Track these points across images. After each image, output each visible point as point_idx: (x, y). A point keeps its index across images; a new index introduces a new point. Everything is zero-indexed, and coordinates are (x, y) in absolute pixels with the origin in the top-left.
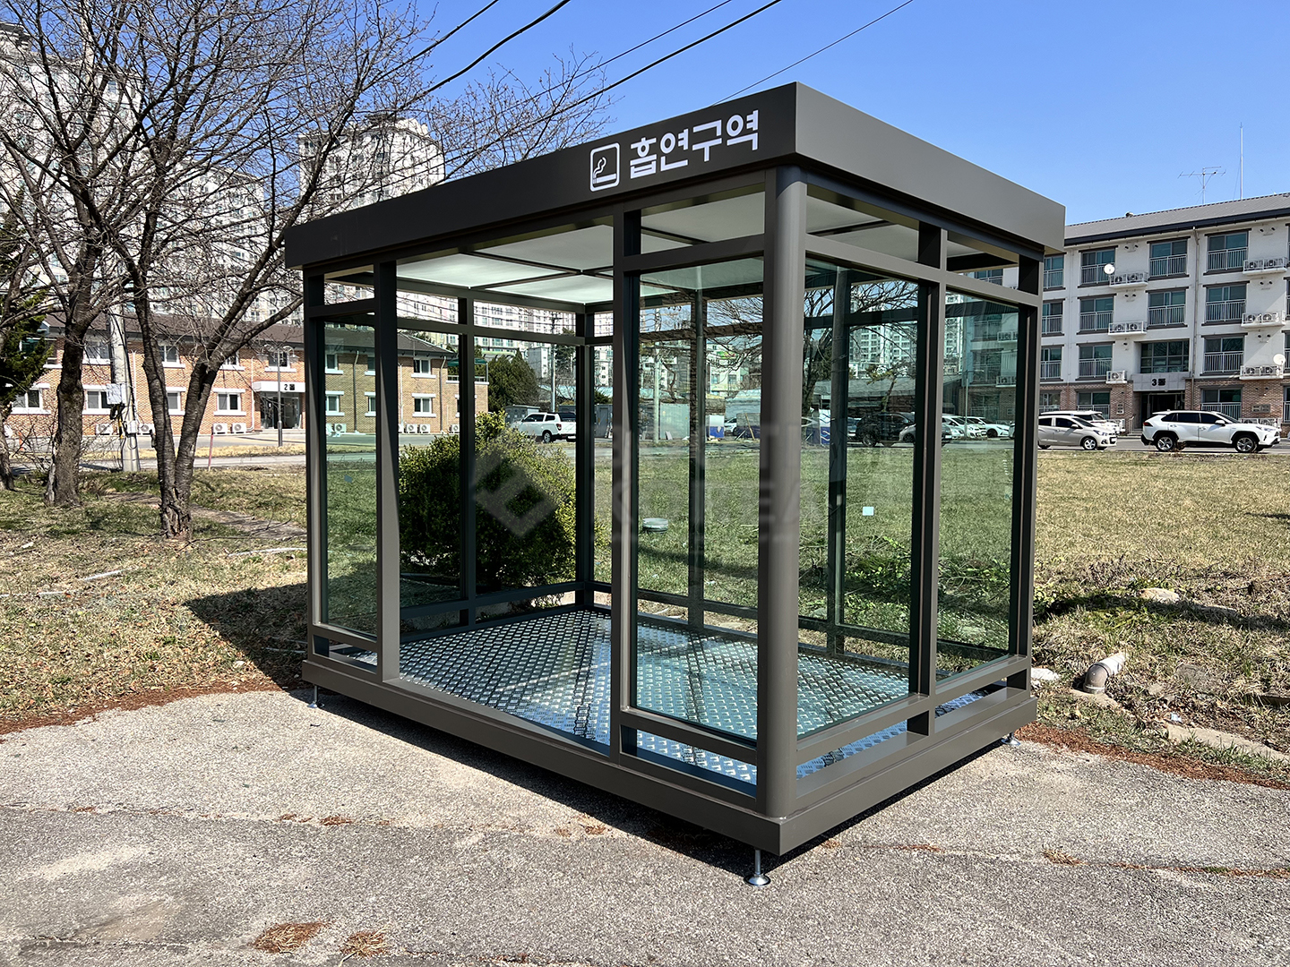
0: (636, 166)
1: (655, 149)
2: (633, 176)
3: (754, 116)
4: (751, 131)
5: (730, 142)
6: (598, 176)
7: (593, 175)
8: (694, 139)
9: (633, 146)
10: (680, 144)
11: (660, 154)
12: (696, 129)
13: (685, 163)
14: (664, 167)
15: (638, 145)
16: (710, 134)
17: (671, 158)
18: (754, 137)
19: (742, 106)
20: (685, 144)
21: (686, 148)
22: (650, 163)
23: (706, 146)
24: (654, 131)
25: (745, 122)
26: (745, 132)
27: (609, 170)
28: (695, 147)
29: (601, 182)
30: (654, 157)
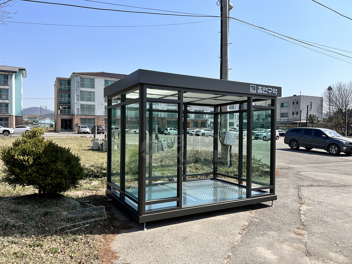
0: (259, 91)
1: (262, 89)
3: (276, 90)
4: (276, 92)
5: (273, 92)
6: (252, 90)
7: (251, 89)
8: (268, 90)
9: (258, 87)
11: (263, 90)
12: (268, 88)
13: (267, 93)
14: (263, 93)
16: (270, 90)
17: (265, 91)
18: (276, 93)
20: (267, 90)
22: (261, 91)
23: (270, 91)
27: (254, 90)
28: (268, 91)
30: (262, 90)
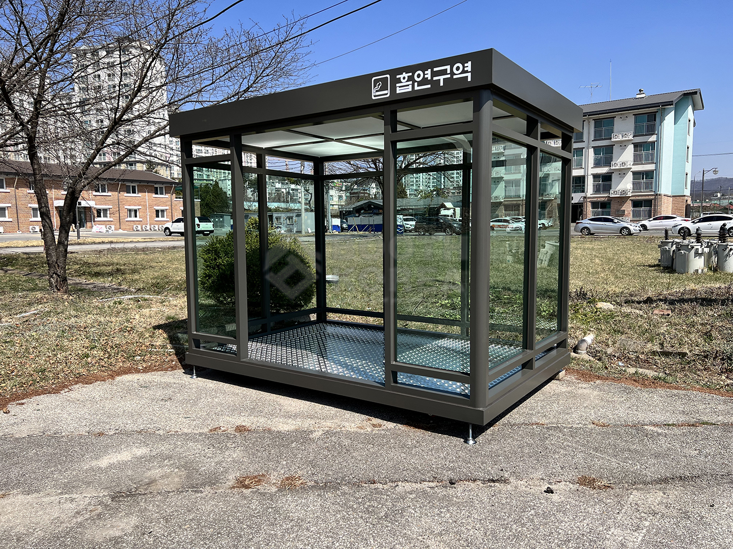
0: (400, 87)
1: (411, 79)
2: (398, 92)
3: (469, 64)
4: (467, 72)
5: (455, 77)
6: (377, 91)
7: (373, 91)
8: (434, 74)
9: (398, 77)
10: (426, 76)
11: (414, 81)
12: (435, 69)
13: (429, 86)
14: (416, 88)
15: (401, 76)
16: (444, 72)
17: (420, 84)
18: (469, 75)
19: (463, 59)
20: (429, 76)
21: (429, 78)
22: (408, 85)
23: (441, 78)
24: (411, 69)
25: (464, 67)
26: (464, 72)
27: (384, 88)
28: (435, 78)
29: (378, 94)
30: (411, 82)
